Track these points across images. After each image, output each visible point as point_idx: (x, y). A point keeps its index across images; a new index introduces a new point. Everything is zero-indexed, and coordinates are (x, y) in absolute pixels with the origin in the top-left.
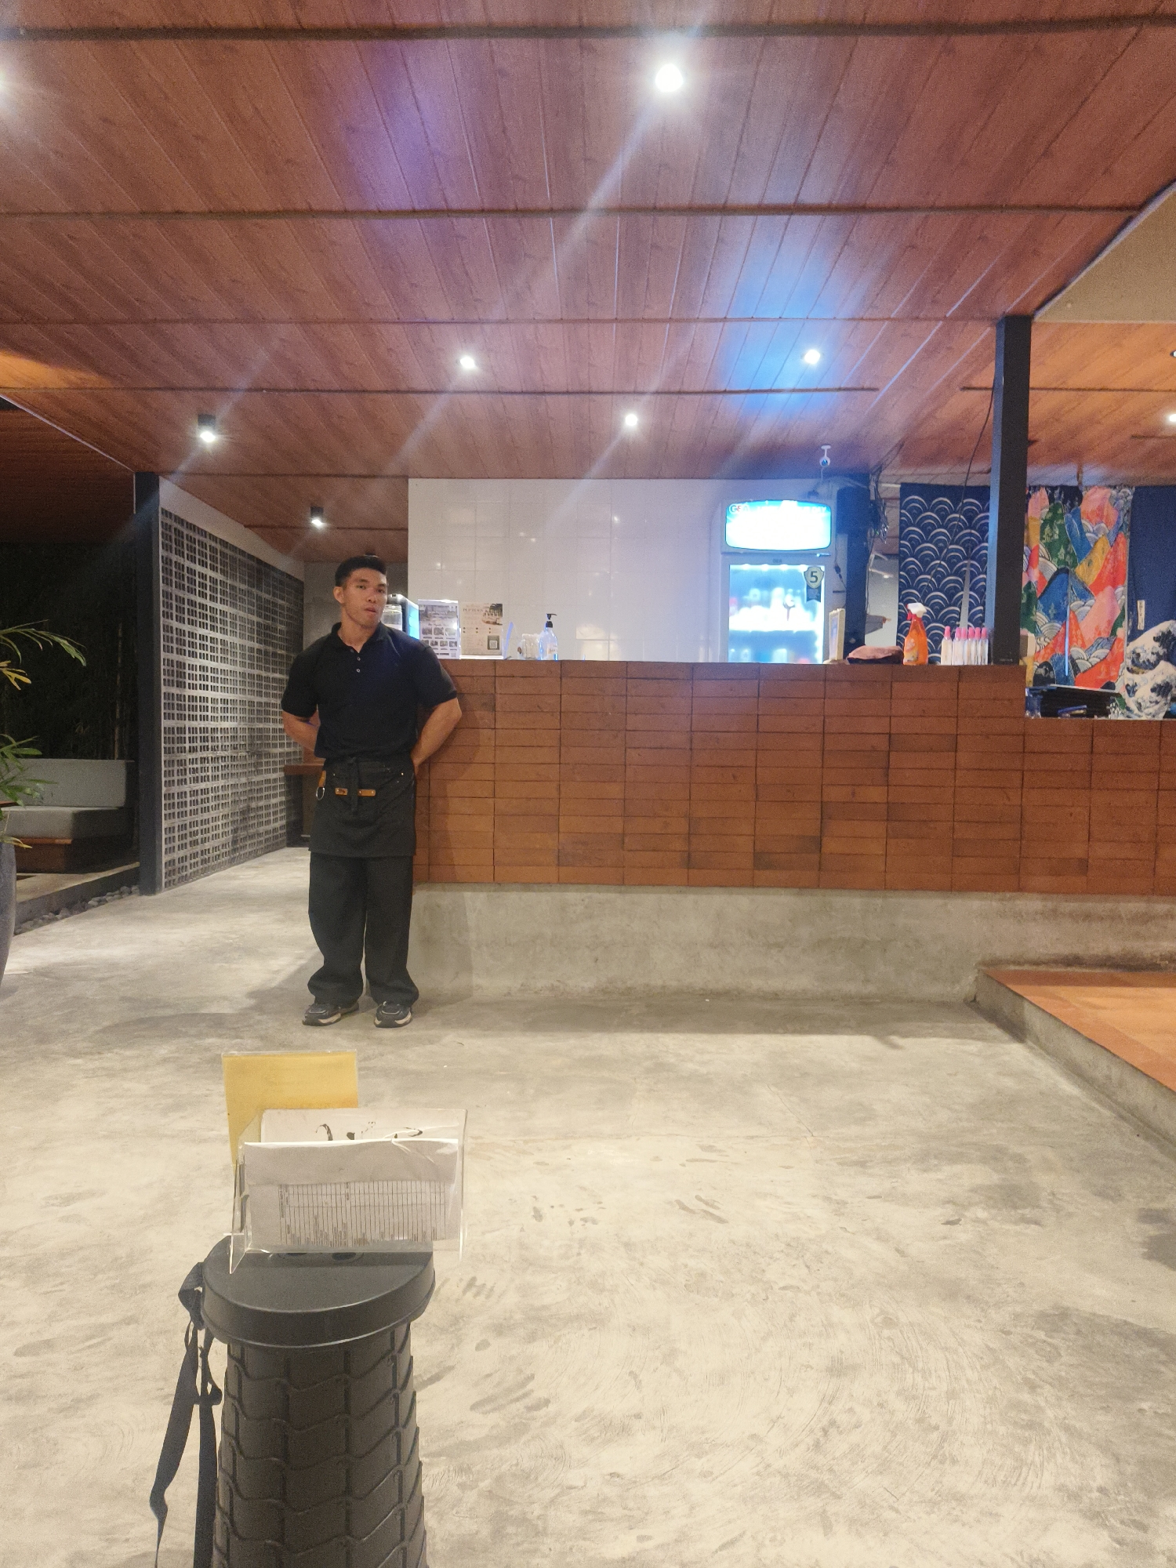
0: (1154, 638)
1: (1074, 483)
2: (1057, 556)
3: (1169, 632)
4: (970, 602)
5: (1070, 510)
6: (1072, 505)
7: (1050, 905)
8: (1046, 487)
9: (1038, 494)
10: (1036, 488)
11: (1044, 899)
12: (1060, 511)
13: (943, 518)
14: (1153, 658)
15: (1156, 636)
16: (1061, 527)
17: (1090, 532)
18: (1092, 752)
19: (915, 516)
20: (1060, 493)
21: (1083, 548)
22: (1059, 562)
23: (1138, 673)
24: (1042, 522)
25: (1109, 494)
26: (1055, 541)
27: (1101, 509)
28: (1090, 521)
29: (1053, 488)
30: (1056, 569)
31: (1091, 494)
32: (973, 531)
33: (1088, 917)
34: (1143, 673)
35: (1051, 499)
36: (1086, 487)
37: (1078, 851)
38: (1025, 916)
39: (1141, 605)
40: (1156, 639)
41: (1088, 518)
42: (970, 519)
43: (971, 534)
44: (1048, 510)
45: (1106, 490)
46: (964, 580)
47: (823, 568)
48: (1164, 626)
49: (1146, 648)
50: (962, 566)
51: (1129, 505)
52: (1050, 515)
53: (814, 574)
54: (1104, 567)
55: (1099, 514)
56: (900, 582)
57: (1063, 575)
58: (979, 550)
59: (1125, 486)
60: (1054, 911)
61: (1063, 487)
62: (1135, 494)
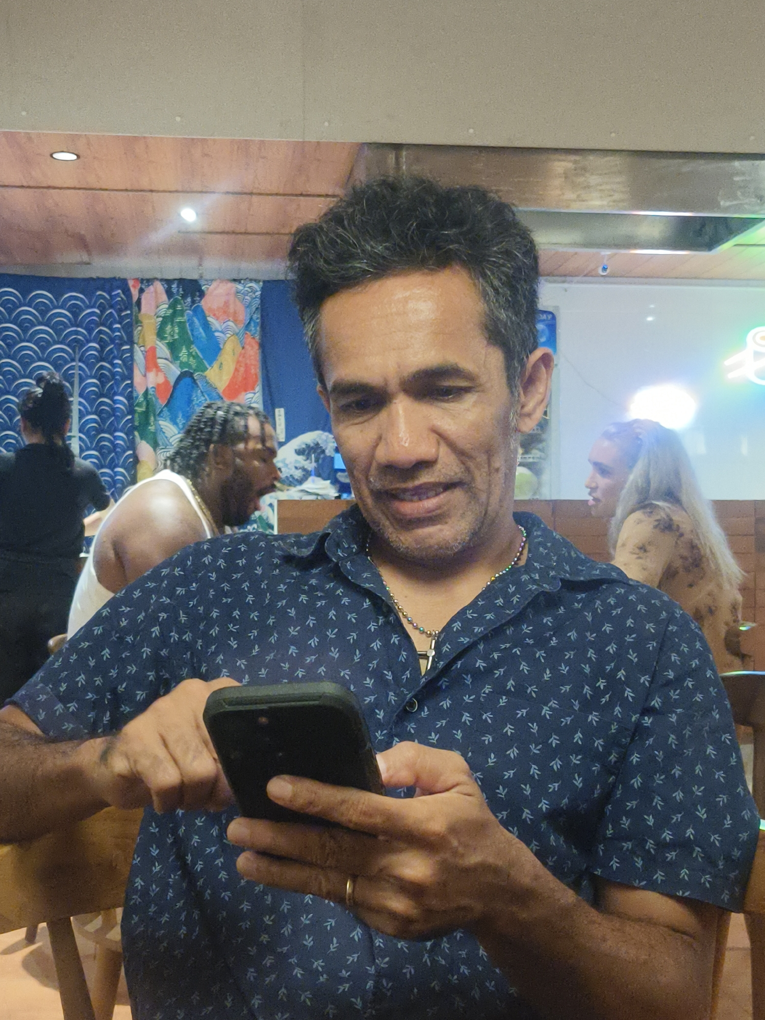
0: (296, 450)
1: (195, 276)
2: (179, 358)
5: (191, 306)
9: (152, 287)
10: (149, 281)
13: (43, 313)
16: (182, 325)
17: (218, 331)
19: (11, 311)
22: (182, 364)
24: (161, 319)
25: (234, 289)
26: (175, 340)
27: (226, 304)
28: (217, 319)
29: (168, 282)
30: (179, 373)
31: (215, 289)
32: (79, 329)
35: (168, 293)
36: (206, 280)
39: (280, 413)
40: (299, 452)
41: (213, 314)
42: (75, 315)
43: (77, 333)
44: (166, 305)
45: (230, 285)
48: (309, 438)
49: (287, 462)
51: (258, 301)
52: (171, 311)
54: (236, 370)
55: (225, 309)
57: (187, 380)
59: (251, 280)
61: (181, 281)
62: (263, 289)
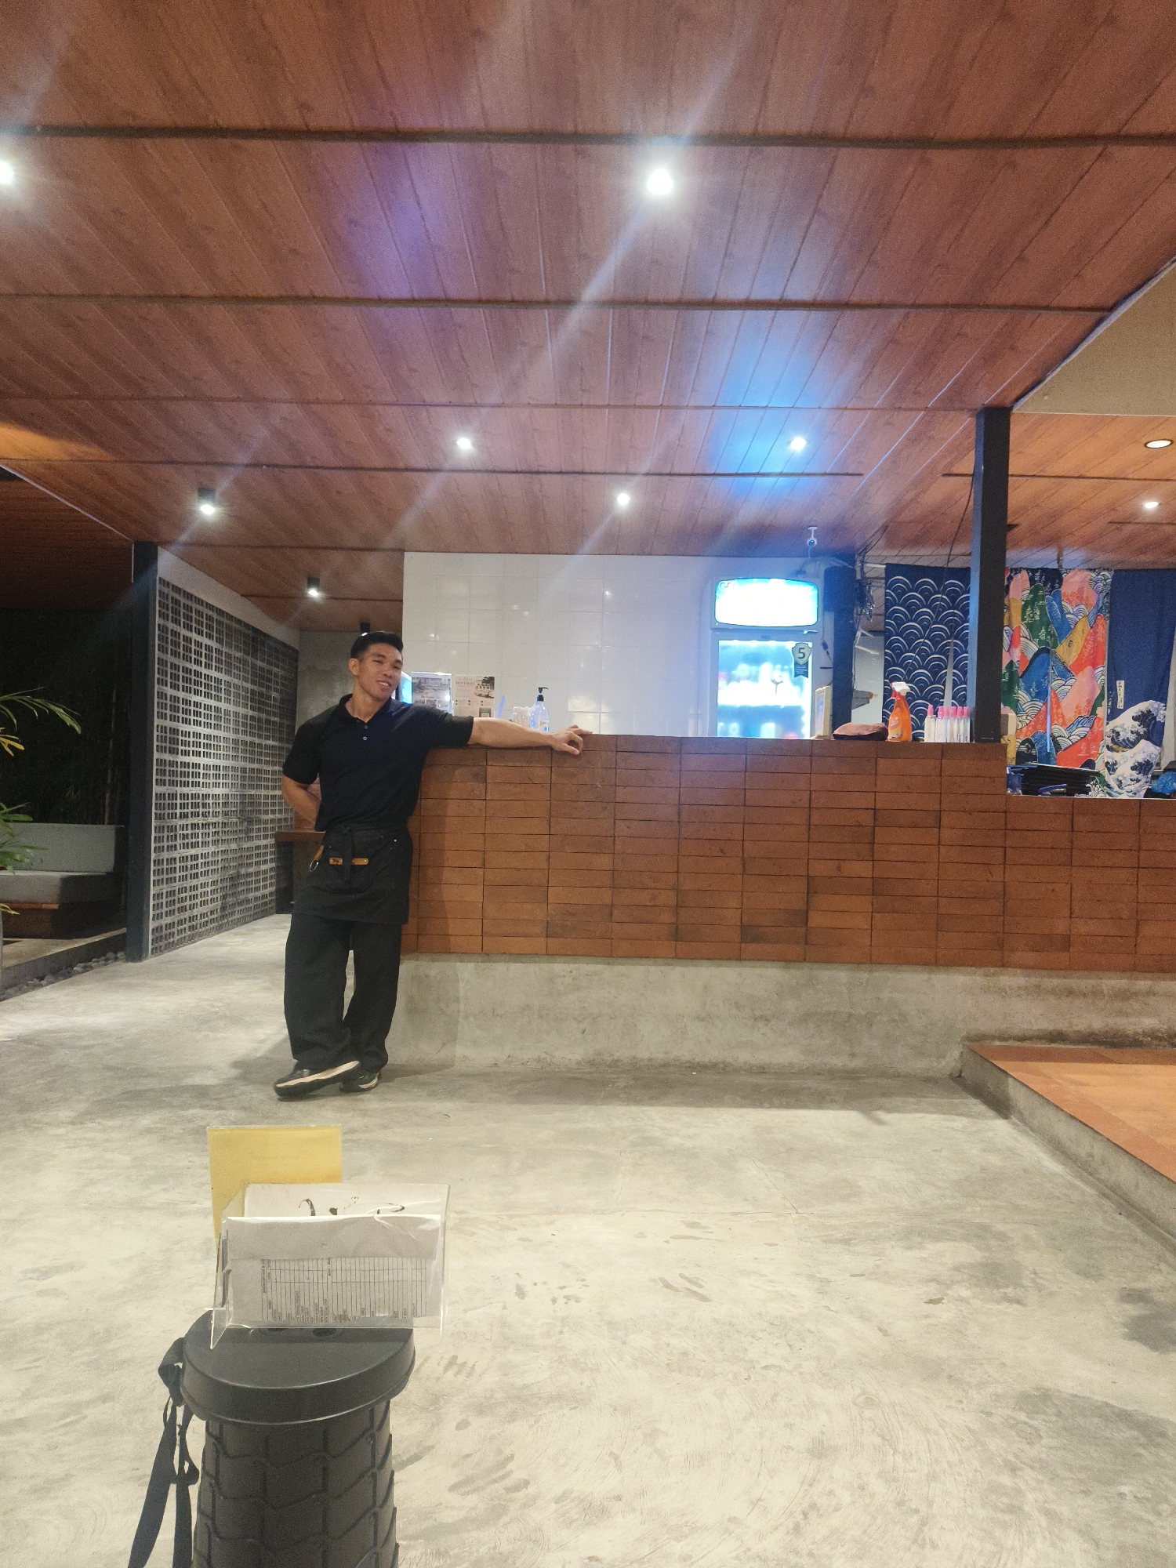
0: (1133, 717)
1: (1056, 566)
2: (1038, 637)
3: (1150, 711)
4: (954, 679)
5: (1051, 592)
6: (1053, 587)
7: (1034, 980)
8: (1027, 569)
9: (1019, 575)
10: (1017, 570)
11: (1029, 976)
12: (1041, 593)
13: (927, 598)
14: (1132, 737)
15: (1135, 715)
16: (1042, 608)
17: (1070, 613)
18: (1073, 831)
19: (899, 596)
20: (1041, 576)
21: (1064, 629)
22: (1040, 642)
23: (1118, 752)
24: (1023, 603)
25: (1089, 577)
26: (1035, 621)
27: (1081, 590)
28: (1071, 603)
29: (1034, 571)
30: (1037, 649)
31: (1071, 577)
32: (956, 611)
33: (1070, 992)
34: (1123, 751)
35: (1032, 580)
36: (1066, 570)
37: (1061, 927)
38: (1009, 992)
39: (1121, 685)
40: (1135, 719)
41: (1068, 599)
42: (953, 600)
43: (954, 614)
44: (1029, 591)
45: (1086, 573)
46: (947, 659)
47: (810, 645)
48: (1143, 706)
49: (1125, 727)
50: (946, 645)
51: (1109, 587)
52: (1031, 596)
53: (801, 651)
54: (1084, 647)
55: (1079, 596)
56: (886, 659)
57: (1044, 655)
58: (963, 630)
59: (1104, 570)
60: (1038, 987)
61: (1044, 570)
62: (1114, 578)
